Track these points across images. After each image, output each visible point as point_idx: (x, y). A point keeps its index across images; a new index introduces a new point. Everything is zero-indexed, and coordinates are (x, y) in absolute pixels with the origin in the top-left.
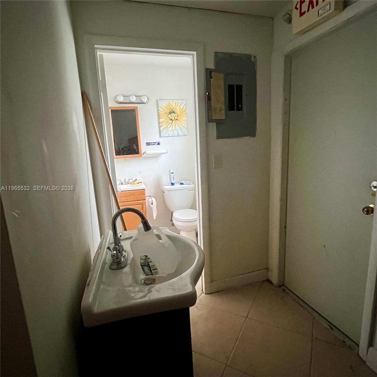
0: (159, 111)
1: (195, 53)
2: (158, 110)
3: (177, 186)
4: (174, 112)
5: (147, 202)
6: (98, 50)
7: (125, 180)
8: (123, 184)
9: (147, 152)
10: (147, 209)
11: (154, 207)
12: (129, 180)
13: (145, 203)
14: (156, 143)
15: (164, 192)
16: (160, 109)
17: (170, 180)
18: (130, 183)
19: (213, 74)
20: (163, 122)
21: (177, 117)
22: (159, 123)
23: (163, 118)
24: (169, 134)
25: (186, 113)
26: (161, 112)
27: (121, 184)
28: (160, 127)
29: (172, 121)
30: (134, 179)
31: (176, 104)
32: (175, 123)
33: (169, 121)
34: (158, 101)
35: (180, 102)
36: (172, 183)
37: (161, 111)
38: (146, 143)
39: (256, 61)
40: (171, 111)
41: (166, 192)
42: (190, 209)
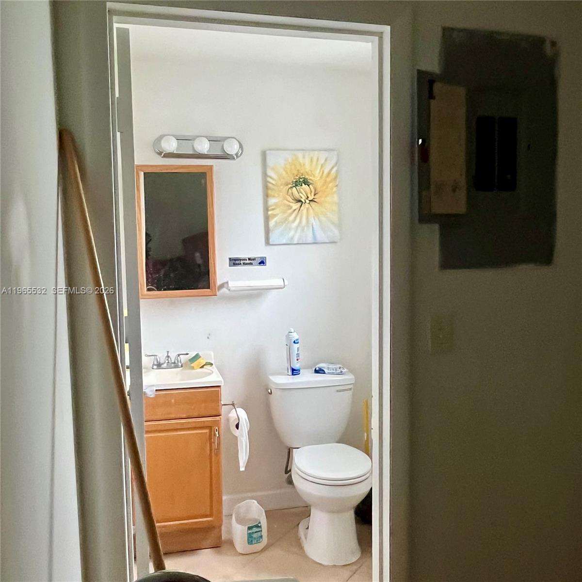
0: (269, 179)
1: (387, 29)
2: (265, 175)
3: (307, 377)
4: (306, 182)
5: (222, 420)
6: (115, 18)
7: (168, 357)
8: (162, 366)
9: (231, 284)
10: (222, 442)
11: (243, 437)
12: (179, 355)
13: (217, 423)
14: (254, 259)
15: (271, 393)
16: (270, 173)
17: (289, 359)
18: (180, 364)
19: (438, 87)
20: (277, 205)
21: (313, 194)
22: (266, 209)
23: (276, 195)
24: (292, 238)
25: (337, 186)
26: (274, 182)
27: (155, 367)
28: (267, 219)
29: (299, 204)
30: (192, 354)
31: (312, 160)
32: (308, 209)
33: (291, 204)
34: (268, 152)
35: (323, 156)
36: (293, 370)
37: (271, 178)
38: (230, 259)
39: (557, 54)
40: (300, 178)
41: (276, 393)
42: (338, 442)
